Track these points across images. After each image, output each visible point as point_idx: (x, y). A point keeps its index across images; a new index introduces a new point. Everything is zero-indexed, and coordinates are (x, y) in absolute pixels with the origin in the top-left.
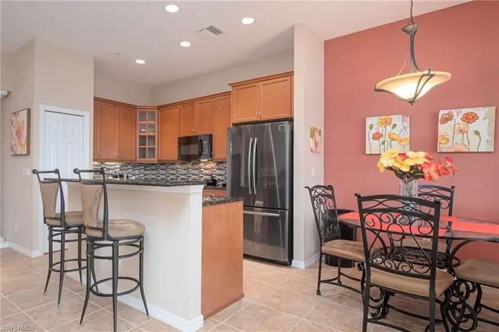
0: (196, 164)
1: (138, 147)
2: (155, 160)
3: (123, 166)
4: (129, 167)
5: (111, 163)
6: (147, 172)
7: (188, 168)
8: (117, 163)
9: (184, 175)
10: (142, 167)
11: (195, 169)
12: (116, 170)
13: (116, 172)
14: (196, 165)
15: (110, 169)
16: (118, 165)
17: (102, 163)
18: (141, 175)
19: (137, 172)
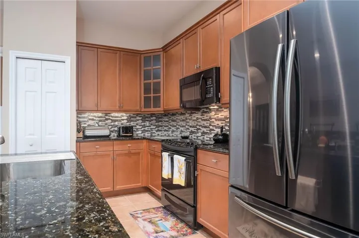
0: (206, 112)
1: (143, 95)
2: (160, 110)
3: (130, 117)
4: (138, 118)
5: (116, 115)
6: (160, 123)
7: (197, 119)
8: (124, 115)
9: (193, 127)
10: (154, 118)
11: (204, 120)
12: (122, 122)
13: (122, 124)
14: (206, 115)
15: (115, 121)
16: (125, 116)
17: (106, 114)
18: (152, 127)
19: (147, 124)
